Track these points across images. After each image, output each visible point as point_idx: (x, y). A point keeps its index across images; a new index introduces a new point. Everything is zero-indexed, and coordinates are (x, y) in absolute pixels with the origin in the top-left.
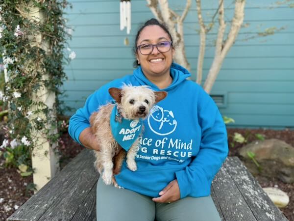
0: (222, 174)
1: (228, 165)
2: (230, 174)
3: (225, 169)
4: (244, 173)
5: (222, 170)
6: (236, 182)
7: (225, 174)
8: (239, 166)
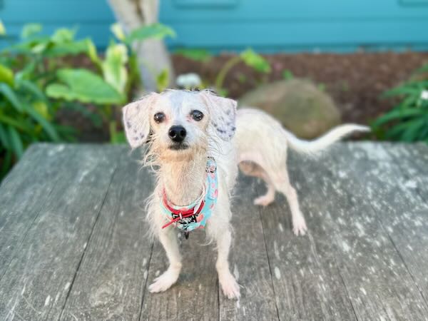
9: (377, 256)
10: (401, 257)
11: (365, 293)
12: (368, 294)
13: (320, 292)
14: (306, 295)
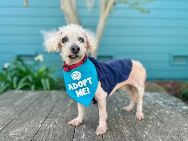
0: (162, 106)
1: (162, 99)
2: (168, 106)
3: (161, 102)
4: (182, 104)
5: (159, 103)
6: (181, 112)
7: (164, 106)
8: (173, 99)
9: (151, 122)
10: (162, 122)
11: (147, 133)
12: (148, 134)
13: (125, 133)
14: (118, 134)
